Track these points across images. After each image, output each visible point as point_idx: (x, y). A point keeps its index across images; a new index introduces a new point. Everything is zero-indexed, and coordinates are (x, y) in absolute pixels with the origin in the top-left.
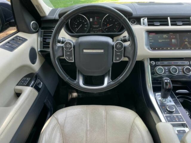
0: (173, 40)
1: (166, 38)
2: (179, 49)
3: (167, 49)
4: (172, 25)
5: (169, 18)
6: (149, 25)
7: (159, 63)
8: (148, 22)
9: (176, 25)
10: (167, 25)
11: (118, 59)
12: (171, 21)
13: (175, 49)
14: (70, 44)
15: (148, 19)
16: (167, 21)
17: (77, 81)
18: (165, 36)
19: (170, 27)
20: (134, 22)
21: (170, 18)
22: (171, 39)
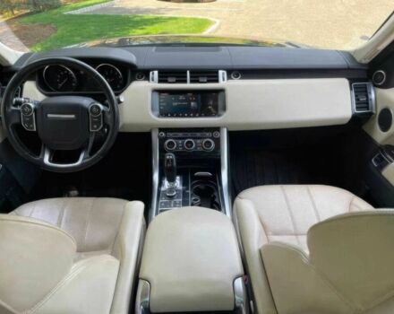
0: (192, 104)
1: (182, 101)
2: (200, 116)
3: (183, 116)
4: (192, 82)
5: (188, 72)
6: (160, 81)
7: (171, 134)
8: (159, 77)
9: (198, 82)
10: (185, 82)
11: (95, 126)
12: (191, 77)
13: (194, 116)
14: (29, 107)
15: (159, 73)
16: (186, 77)
17: (41, 157)
18: (181, 97)
19: (189, 85)
20: (142, 77)
21: (191, 73)
22: (190, 102)
